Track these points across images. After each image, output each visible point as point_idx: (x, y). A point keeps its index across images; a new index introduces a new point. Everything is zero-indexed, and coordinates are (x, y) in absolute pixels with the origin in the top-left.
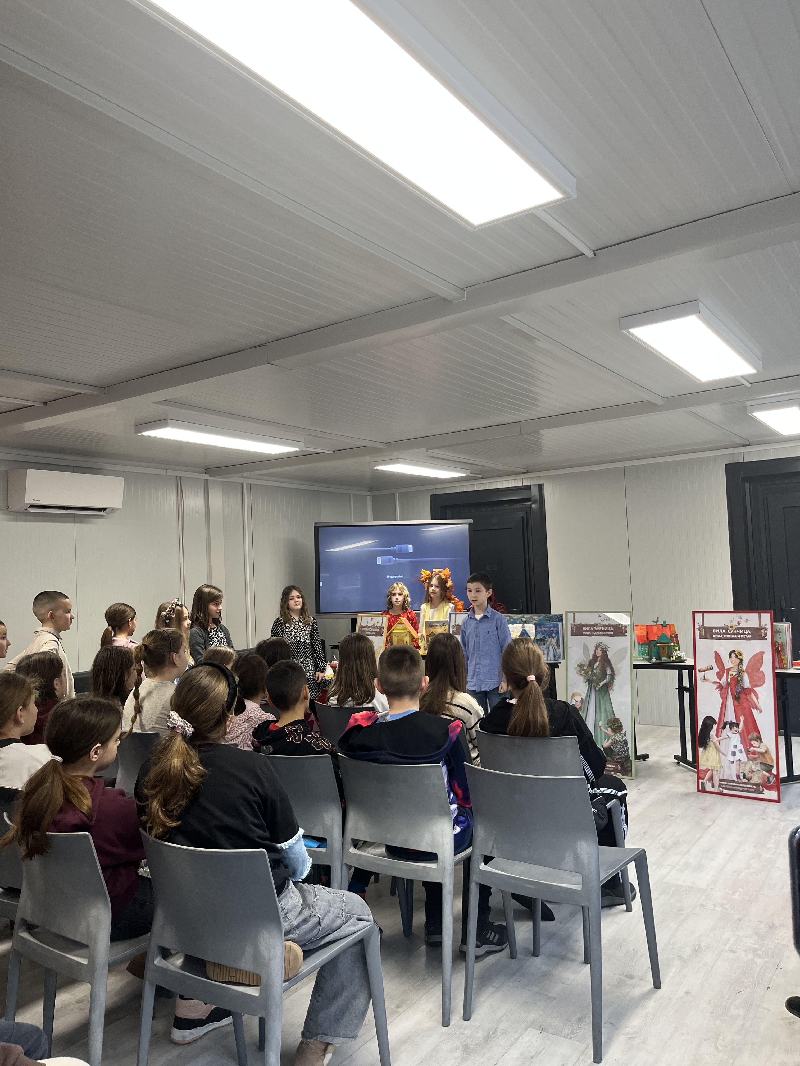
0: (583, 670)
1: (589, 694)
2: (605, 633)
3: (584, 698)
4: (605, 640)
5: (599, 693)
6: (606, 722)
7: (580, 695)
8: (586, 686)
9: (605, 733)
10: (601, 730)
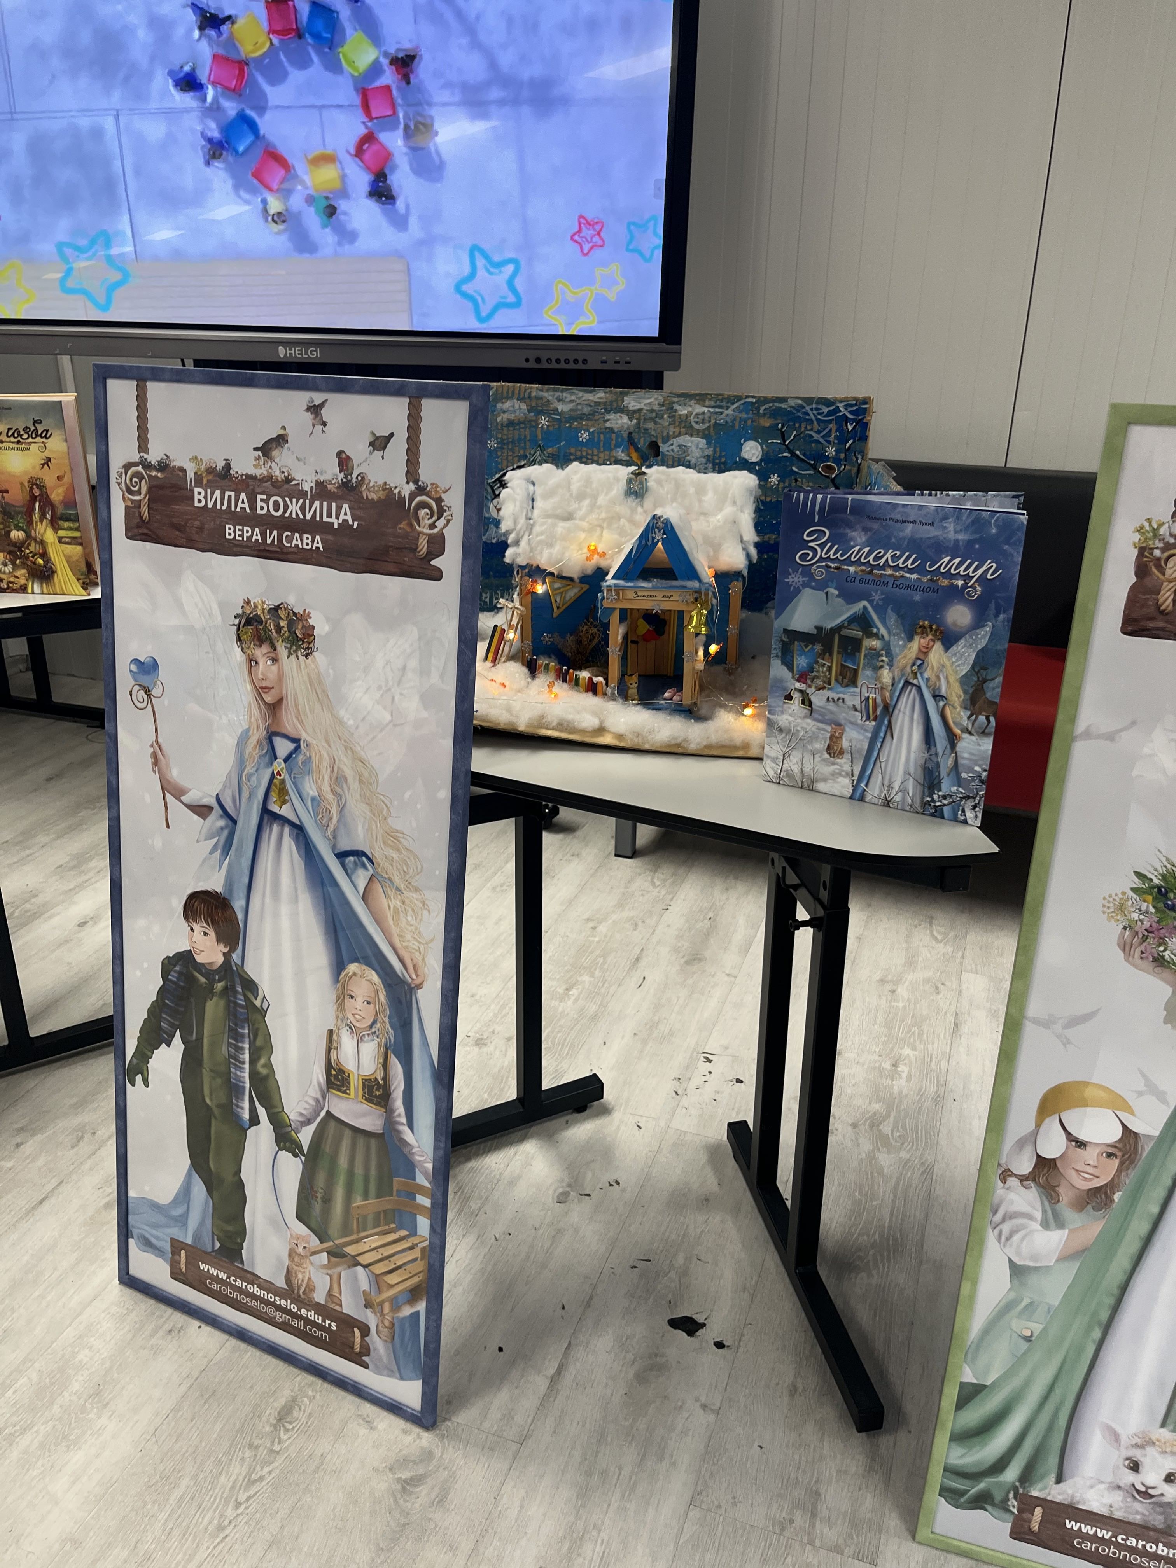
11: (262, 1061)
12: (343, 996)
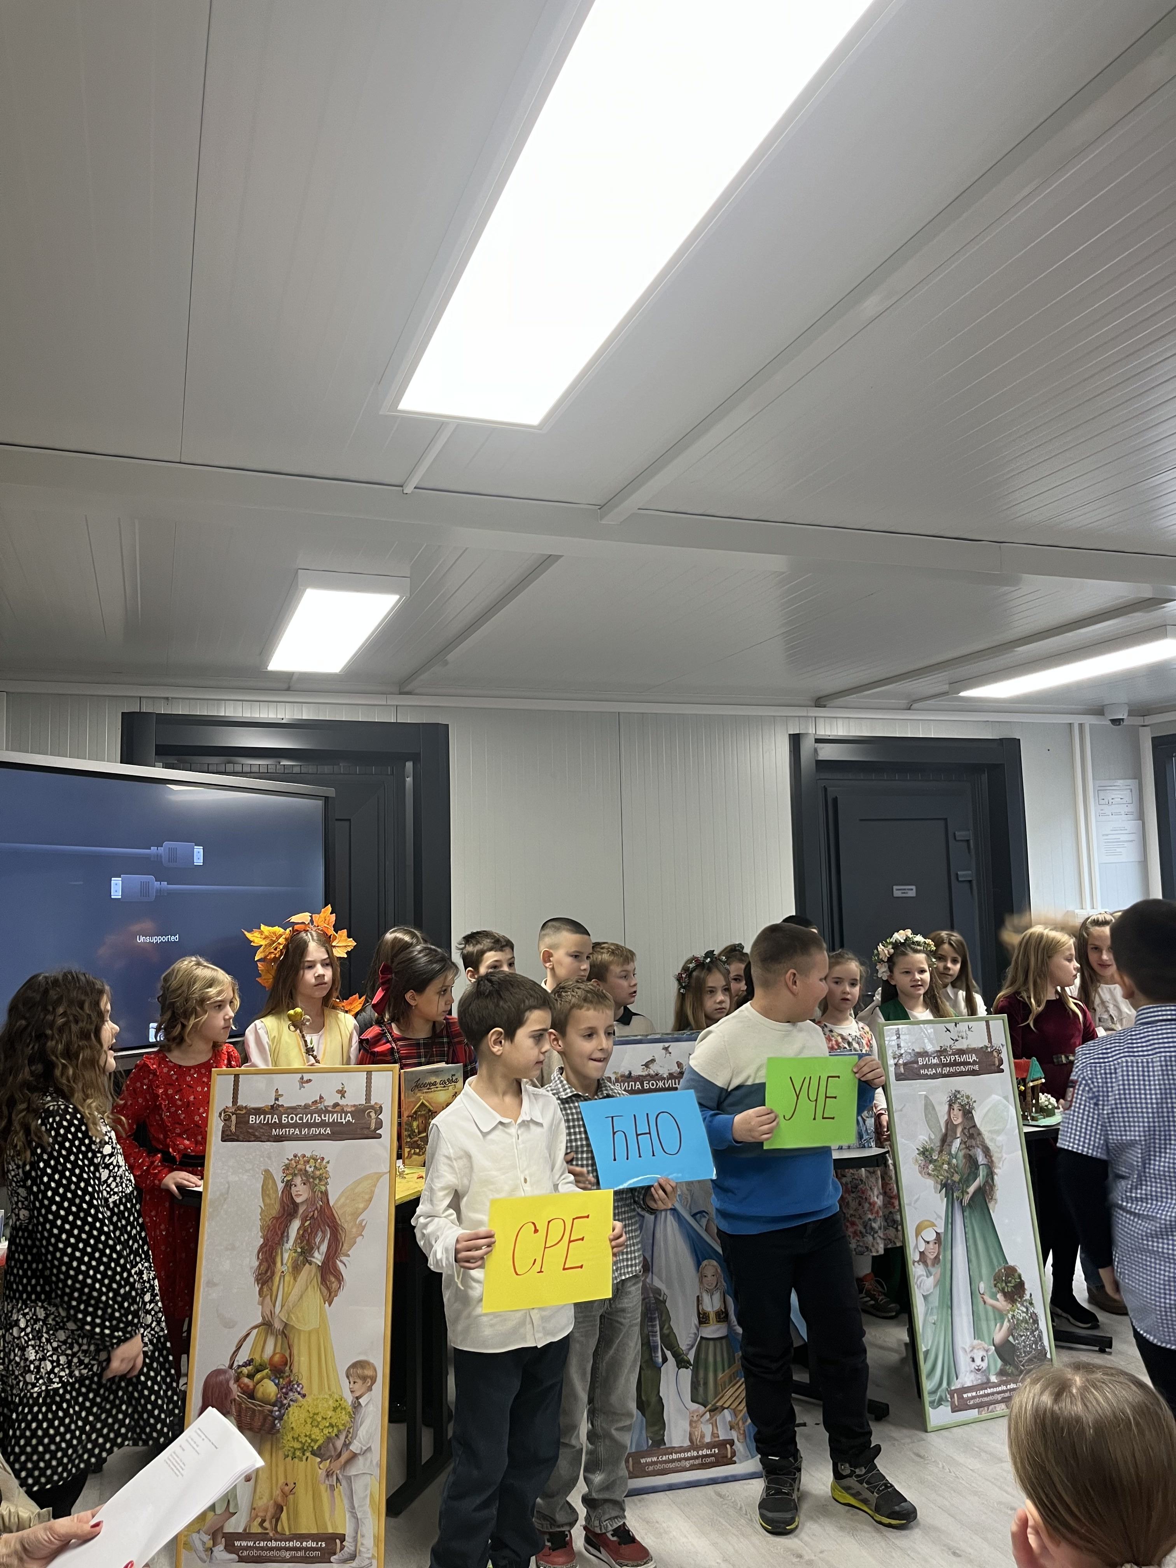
0: (931, 1162)
1: (950, 1222)
2: (962, 1068)
3: (941, 1230)
4: (964, 1084)
5: (970, 1213)
6: (993, 1282)
7: (933, 1225)
8: (942, 1200)
9: (994, 1307)
10: (985, 1303)
11: (666, 1327)
12: (702, 1277)
